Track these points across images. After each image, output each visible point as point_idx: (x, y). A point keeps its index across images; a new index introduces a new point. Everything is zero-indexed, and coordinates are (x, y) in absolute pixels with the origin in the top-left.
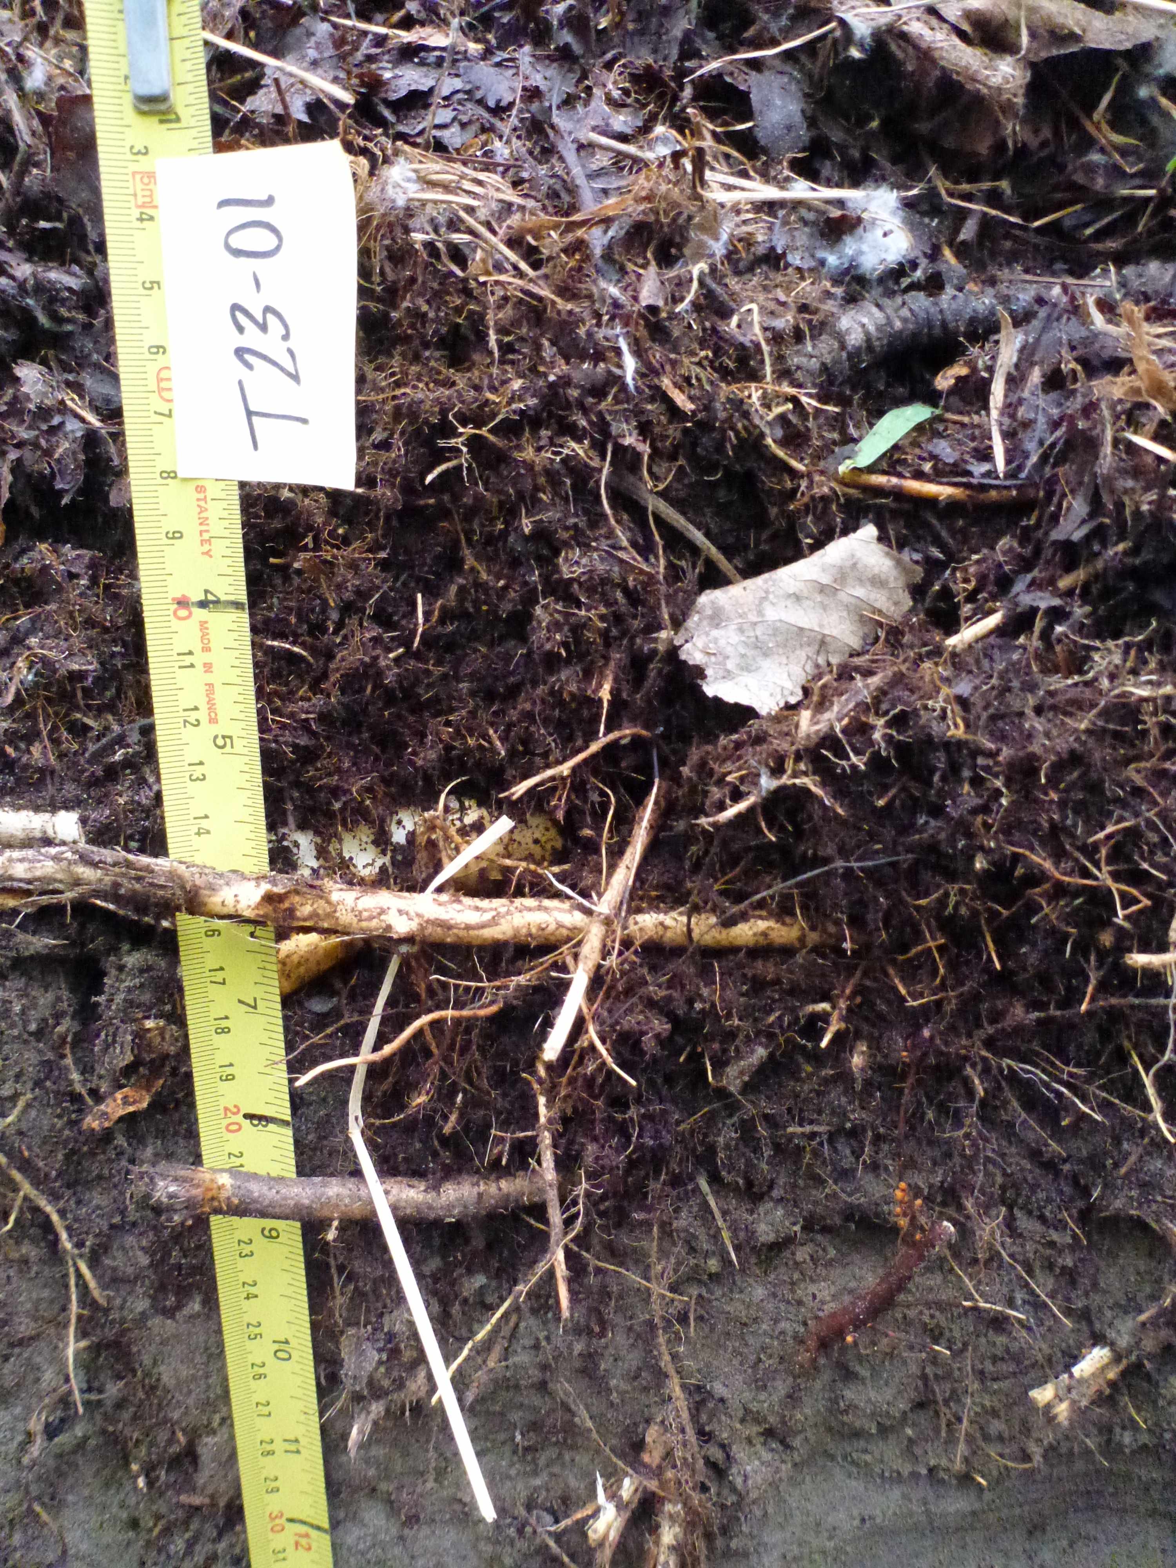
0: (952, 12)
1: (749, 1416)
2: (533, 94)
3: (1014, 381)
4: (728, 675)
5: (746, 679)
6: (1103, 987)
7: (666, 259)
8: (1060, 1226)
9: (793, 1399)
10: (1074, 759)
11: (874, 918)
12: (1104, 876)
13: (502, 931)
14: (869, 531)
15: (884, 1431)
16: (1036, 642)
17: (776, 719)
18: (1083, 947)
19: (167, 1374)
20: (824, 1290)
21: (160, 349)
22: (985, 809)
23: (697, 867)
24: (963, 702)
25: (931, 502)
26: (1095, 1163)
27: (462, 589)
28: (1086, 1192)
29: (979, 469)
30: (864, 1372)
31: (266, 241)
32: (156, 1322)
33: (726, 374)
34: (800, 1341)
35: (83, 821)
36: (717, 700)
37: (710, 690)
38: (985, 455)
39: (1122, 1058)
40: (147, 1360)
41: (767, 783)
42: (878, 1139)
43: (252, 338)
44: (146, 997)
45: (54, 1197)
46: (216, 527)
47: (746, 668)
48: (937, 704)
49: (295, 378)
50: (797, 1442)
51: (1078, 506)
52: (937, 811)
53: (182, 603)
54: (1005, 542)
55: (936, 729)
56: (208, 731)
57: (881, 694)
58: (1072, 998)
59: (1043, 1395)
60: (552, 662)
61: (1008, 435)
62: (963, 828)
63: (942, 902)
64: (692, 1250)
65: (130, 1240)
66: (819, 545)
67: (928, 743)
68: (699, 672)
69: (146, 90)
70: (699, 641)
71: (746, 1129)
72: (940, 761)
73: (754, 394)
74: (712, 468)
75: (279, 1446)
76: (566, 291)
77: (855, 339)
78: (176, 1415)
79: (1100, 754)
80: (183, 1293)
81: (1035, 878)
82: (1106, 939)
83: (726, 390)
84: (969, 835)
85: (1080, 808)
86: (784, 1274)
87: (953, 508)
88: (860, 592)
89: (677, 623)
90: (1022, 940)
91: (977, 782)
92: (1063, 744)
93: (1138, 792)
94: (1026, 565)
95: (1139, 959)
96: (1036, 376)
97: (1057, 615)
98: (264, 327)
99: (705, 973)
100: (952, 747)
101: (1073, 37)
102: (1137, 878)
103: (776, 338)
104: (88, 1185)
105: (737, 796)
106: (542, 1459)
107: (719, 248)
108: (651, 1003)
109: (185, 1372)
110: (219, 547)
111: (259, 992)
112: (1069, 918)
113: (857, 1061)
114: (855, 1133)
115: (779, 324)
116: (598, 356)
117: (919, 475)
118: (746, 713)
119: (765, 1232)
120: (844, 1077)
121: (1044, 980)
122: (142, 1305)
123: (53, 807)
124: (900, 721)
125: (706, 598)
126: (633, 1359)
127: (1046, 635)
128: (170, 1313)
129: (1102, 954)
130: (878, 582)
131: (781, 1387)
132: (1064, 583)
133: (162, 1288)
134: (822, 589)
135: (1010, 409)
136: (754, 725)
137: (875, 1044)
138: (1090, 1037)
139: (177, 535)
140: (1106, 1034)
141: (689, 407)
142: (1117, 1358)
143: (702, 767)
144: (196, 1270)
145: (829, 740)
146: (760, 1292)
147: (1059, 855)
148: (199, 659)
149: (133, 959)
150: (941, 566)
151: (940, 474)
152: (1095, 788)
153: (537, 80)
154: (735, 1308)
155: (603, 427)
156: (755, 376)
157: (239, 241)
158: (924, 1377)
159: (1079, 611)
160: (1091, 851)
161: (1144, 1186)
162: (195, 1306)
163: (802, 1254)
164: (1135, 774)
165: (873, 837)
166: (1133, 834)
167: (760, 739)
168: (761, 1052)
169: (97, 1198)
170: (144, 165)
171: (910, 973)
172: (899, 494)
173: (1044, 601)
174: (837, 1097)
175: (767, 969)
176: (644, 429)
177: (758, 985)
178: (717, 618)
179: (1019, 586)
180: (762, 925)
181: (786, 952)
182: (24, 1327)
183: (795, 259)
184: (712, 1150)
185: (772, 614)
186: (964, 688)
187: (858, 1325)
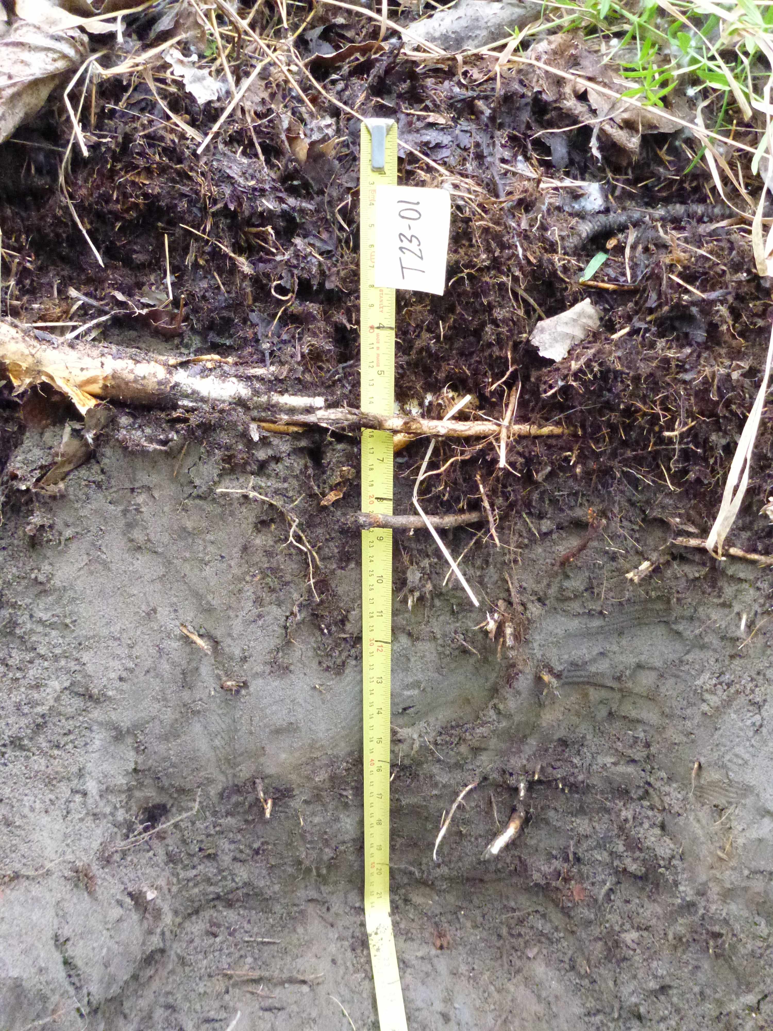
0: (618, 120)
1: (535, 593)
2: (477, 145)
3: (634, 247)
4: (546, 349)
5: (551, 350)
6: (655, 444)
7: (527, 211)
8: (637, 523)
9: (549, 585)
10: (651, 375)
11: (588, 423)
12: (658, 410)
13: (471, 432)
14: (588, 300)
15: (576, 596)
16: (640, 339)
17: (562, 363)
18: (649, 432)
19: (340, 590)
20: (561, 548)
21: (372, 246)
22: (624, 390)
23: (533, 410)
24: (619, 358)
25: (607, 290)
26: (648, 502)
27: (455, 321)
28: (644, 512)
29: (622, 279)
30: (571, 575)
31: (415, 215)
32: (339, 572)
33: (546, 251)
34: (553, 565)
35: (326, 400)
36: (543, 358)
37: (541, 354)
38: (624, 274)
39: (658, 466)
40: (333, 586)
41: (561, 383)
42: (583, 495)
43: (406, 244)
44: (343, 459)
45: (303, 531)
46: (385, 303)
47: (551, 346)
48: (612, 358)
49: (421, 258)
50: (547, 602)
51: (653, 296)
52: (610, 390)
53: (372, 327)
54: (631, 305)
55: (612, 367)
56: (376, 369)
57: (594, 355)
58: (646, 446)
59: (630, 575)
60: (490, 345)
61: (632, 268)
62: (618, 396)
63: (609, 420)
64: (521, 536)
65: (331, 544)
66: (572, 305)
67: (609, 370)
68: (537, 349)
69: (376, 165)
70: (537, 338)
71: (542, 493)
72: (611, 376)
73: (556, 258)
74: (539, 279)
75: (375, 615)
76: (497, 223)
77: (584, 235)
78: (342, 605)
79: (659, 373)
80: (348, 560)
81: (638, 410)
82: (657, 429)
83: (546, 256)
84: (620, 398)
85: (652, 390)
86: (548, 544)
87: (614, 291)
88: (584, 320)
89: (530, 332)
90: (631, 430)
91: (622, 382)
92: (648, 370)
93: (668, 384)
94: (636, 312)
95: (667, 434)
96: (640, 248)
97: (647, 330)
98: (411, 241)
99: (534, 444)
100: (616, 372)
101: (656, 127)
102: (667, 409)
103: (562, 238)
104: (315, 526)
105: (551, 387)
106: (460, 616)
107: (544, 208)
108: (519, 453)
109: (347, 588)
110: (385, 309)
111: (385, 456)
112: (647, 422)
113: (578, 470)
114: (576, 494)
115: (564, 234)
116: (509, 247)
117: (603, 281)
118: (551, 362)
119: (544, 529)
120: (574, 476)
121: (637, 442)
122: (334, 566)
123: (314, 395)
124: (601, 365)
125: (539, 324)
126: (496, 577)
127: (643, 336)
128: (342, 568)
129: (655, 433)
130: (590, 317)
131: (545, 582)
132: (649, 318)
133: (341, 560)
134: (574, 320)
135: (631, 259)
136: (554, 366)
137: (584, 464)
138: (650, 459)
139: (372, 306)
140: (654, 459)
141: (534, 261)
142: (652, 564)
143: (539, 379)
144: (355, 552)
145: (580, 370)
146: (540, 550)
147: (645, 403)
148: (375, 346)
149: (339, 447)
150: (609, 310)
151: (610, 280)
152: (656, 383)
153: (478, 139)
154: (533, 556)
155: (509, 270)
156: (555, 251)
157: (405, 214)
158: (590, 578)
159: (654, 329)
160: (654, 402)
161: (663, 507)
162: (352, 565)
163: (555, 536)
164: (667, 379)
165: (589, 399)
166: (666, 397)
167: (558, 369)
168: (549, 469)
169: (320, 531)
170: (373, 187)
171: (597, 442)
172: (596, 287)
173: (643, 326)
174: (571, 483)
175: (553, 442)
176: (521, 269)
177: (549, 447)
178: (542, 331)
179: (635, 319)
180: (551, 428)
181: (558, 437)
182: (288, 578)
183: (566, 208)
184: (530, 502)
185: (559, 329)
186: (619, 354)
187: (574, 555)
